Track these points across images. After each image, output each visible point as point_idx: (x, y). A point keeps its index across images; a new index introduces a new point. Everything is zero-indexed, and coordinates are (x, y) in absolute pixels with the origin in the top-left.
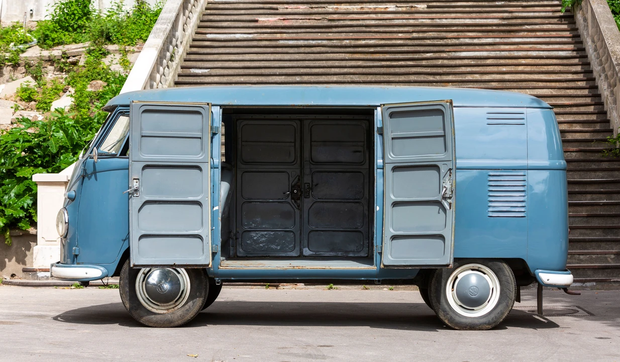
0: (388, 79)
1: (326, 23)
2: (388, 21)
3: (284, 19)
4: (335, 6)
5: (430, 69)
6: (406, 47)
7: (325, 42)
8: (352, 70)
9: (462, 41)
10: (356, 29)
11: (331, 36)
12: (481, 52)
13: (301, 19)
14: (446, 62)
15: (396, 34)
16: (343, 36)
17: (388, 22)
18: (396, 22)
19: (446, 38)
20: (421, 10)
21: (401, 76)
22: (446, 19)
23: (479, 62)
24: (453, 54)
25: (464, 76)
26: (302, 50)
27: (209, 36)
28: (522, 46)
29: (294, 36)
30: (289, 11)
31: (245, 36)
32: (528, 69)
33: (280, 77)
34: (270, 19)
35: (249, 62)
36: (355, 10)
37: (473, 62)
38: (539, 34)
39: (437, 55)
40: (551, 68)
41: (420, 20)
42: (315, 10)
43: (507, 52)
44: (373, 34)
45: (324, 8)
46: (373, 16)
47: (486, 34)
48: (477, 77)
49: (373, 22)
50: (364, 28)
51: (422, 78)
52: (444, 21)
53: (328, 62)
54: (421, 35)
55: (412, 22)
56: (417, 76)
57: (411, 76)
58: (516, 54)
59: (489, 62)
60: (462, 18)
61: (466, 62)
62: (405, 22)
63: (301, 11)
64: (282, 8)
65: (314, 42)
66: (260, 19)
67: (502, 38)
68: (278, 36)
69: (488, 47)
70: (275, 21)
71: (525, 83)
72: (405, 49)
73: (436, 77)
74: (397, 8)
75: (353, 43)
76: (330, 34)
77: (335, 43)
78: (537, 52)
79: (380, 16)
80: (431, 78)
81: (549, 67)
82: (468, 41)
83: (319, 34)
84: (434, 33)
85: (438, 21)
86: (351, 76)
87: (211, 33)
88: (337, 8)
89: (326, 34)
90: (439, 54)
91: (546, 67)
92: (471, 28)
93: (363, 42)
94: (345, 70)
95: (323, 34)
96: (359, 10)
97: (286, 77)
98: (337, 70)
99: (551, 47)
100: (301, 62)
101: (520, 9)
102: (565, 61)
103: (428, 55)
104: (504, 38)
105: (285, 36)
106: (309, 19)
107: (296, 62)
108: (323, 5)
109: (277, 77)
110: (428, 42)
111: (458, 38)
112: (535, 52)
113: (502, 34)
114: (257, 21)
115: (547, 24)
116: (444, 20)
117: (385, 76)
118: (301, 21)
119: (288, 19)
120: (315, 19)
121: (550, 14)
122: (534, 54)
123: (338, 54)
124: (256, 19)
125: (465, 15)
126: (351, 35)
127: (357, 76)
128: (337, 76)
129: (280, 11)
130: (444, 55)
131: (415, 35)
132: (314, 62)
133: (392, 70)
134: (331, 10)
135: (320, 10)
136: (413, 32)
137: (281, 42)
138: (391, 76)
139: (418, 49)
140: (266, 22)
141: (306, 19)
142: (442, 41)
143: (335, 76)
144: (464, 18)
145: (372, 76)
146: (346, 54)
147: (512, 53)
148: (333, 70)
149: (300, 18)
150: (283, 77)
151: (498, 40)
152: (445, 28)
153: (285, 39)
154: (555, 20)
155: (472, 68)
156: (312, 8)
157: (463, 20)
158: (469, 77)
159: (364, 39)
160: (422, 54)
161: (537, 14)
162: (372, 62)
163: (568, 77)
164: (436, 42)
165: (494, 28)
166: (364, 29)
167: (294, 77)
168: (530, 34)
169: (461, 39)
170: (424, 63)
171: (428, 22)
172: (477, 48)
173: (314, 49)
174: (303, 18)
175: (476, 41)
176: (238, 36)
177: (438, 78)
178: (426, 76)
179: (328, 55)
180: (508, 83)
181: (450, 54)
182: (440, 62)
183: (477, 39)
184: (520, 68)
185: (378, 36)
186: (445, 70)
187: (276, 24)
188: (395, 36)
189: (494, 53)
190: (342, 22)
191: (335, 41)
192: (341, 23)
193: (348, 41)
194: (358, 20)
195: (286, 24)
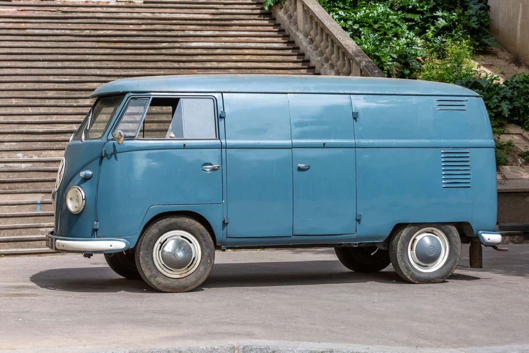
0: (139, 66)
1: (60, 15)
2: (115, 14)
3: (22, 10)
6: (141, 38)
7: (68, 32)
8: (104, 57)
9: (187, 33)
10: (89, 21)
12: (209, 43)
13: (38, 11)
14: (182, 51)
15: (128, 26)
16: (81, 26)
18: (122, 15)
19: (174, 30)
20: (138, 5)
21: (150, 63)
22: (165, 13)
23: (210, 52)
24: (185, 45)
25: (204, 63)
26: (50, 38)
28: (239, 38)
29: (37, 25)
30: (22, 2)
32: (254, 58)
33: (44, 63)
34: (9, 10)
35: (8, 49)
36: (82, 4)
37: (205, 52)
38: (248, 28)
39: (171, 45)
40: (273, 58)
41: (142, 14)
43: (230, 44)
46: (99, 9)
47: (204, 27)
48: (215, 65)
49: (101, 15)
50: (96, 20)
51: (168, 65)
52: (163, 16)
53: (80, 49)
54: (149, 27)
55: (135, 15)
56: (164, 63)
57: (158, 63)
58: (238, 45)
59: (218, 51)
60: (178, 13)
61: (199, 51)
62: (129, 15)
63: (33, 3)
67: (220, 31)
68: (23, 25)
69: (211, 39)
70: (14, 12)
71: (258, 70)
73: (180, 64)
74: (117, 3)
76: (69, 25)
78: (255, 44)
79: (105, 9)
80: (176, 65)
81: (271, 56)
82: (191, 33)
83: (60, 24)
85: (158, 15)
86: (107, 62)
88: (65, 1)
89: (66, 24)
91: (268, 57)
92: (188, 22)
94: (98, 57)
95: (63, 25)
96: (85, 4)
97: (49, 63)
99: (263, 39)
100: (56, 49)
101: (222, 6)
102: (281, 52)
103: (164, 45)
104: (222, 31)
105: (28, 25)
106: (45, 11)
107: (51, 49)
109: (41, 63)
111: (183, 30)
112: (253, 44)
113: (217, 28)
115: (252, 20)
116: (163, 14)
117: (136, 63)
118: (37, 12)
119: (26, 10)
120: (50, 11)
121: (250, 11)
122: (253, 45)
123: (85, 43)
125: (179, 11)
127: (112, 62)
128: (95, 62)
129: (14, 3)
130: (177, 45)
131: (144, 26)
132: (67, 49)
133: (139, 58)
134: (60, 3)
135: (49, 3)
137: (29, 31)
139: (153, 39)
140: (5, 12)
141: (42, 11)
142: (169, 32)
143: (93, 63)
144: (180, 13)
145: (125, 62)
146: (92, 43)
147: (234, 44)
148: (87, 57)
149: (37, 9)
150: (46, 62)
151: (217, 33)
152: (166, 21)
153: (32, 27)
154: (256, 17)
155: (207, 56)
157: (179, 14)
158: (208, 65)
159: (103, 30)
160: (159, 44)
161: (239, 11)
162: (118, 50)
163: (290, 65)
165: (208, 22)
167: (56, 63)
168: (240, 27)
169: (186, 32)
170: (164, 51)
171: (150, 15)
172: (202, 39)
173: (61, 38)
174: (40, 9)
175: (199, 33)
177: (182, 65)
178: (171, 63)
179: (78, 43)
180: (244, 70)
181: (182, 44)
183: (199, 32)
184: (248, 57)
185: (112, 27)
187: (14, 15)
188: (126, 27)
189: (219, 43)
190: (74, 14)
191: (76, 31)
193: (88, 31)
194: (89, 12)
195: (24, 14)
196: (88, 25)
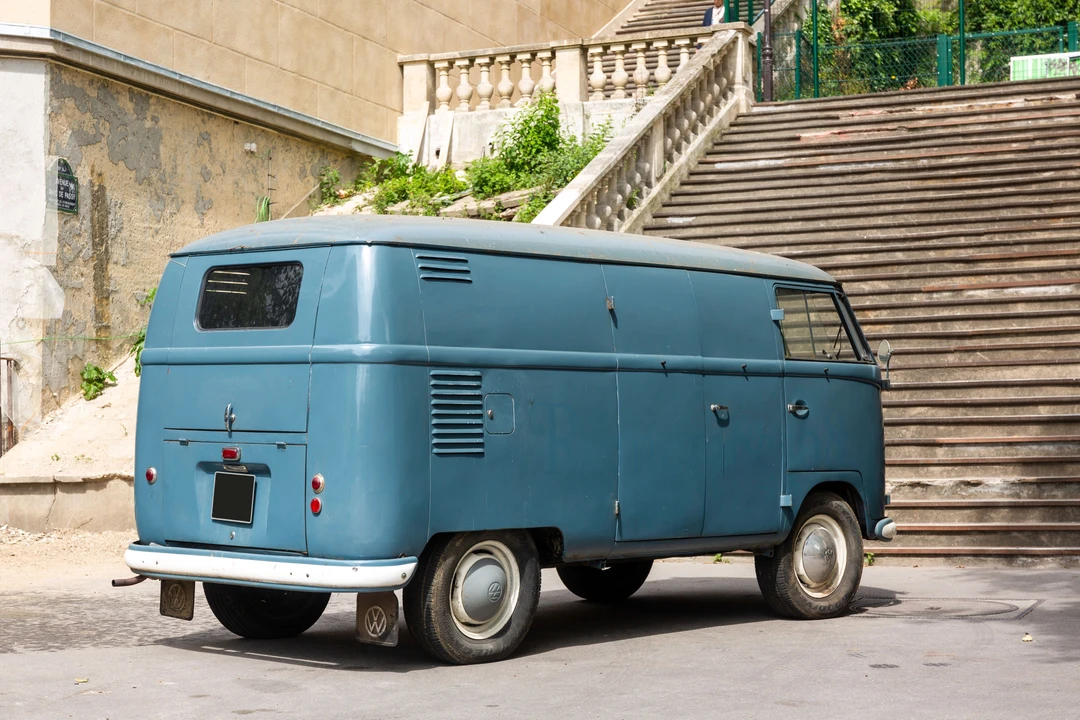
0: (962, 218)
1: (904, 134)
2: (1004, 124)
3: (839, 133)
4: (927, 107)
5: (1038, 197)
7: (890, 165)
8: (912, 207)
11: (903, 154)
13: (866, 131)
15: (1009, 144)
17: (1004, 126)
18: (1018, 125)
20: (1066, 102)
21: (985, 212)
26: (850, 179)
27: (719, 167)
29: (845, 158)
30: (856, 119)
31: (772, 163)
34: (821, 134)
36: (960, 111)
39: (1061, 174)
42: (897, 115)
44: (971, 147)
45: (910, 110)
46: (984, 118)
49: (980, 128)
51: (1020, 213)
53: (879, 195)
54: (1049, 143)
55: (1042, 123)
62: (1031, 124)
63: (874, 118)
64: (844, 116)
65: (871, 166)
66: (803, 135)
68: (823, 159)
70: (827, 137)
72: (1014, 167)
74: (1027, 102)
75: (934, 162)
76: (901, 151)
77: (905, 164)
79: (994, 117)
80: (1034, 212)
83: (885, 153)
84: (1069, 139)
86: (906, 216)
87: (721, 162)
88: (931, 110)
89: (897, 152)
90: (1064, 172)
93: (950, 161)
94: (901, 207)
95: (890, 153)
96: (966, 110)
97: (805, 222)
98: (888, 208)
105: (832, 159)
106: (879, 130)
107: (829, 199)
108: (908, 107)
110: (1056, 153)
114: (798, 139)
117: (960, 214)
118: (865, 134)
119: (846, 133)
120: (888, 130)
123: (900, 182)
124: (797, 135)
126: (935, 152)
127: (914, 215)
128: (883, 217)
129: (843, 120)
131: (1038, 144)
134: (921, 113)
135: (904, 115)
136: (1035, 139)
137: (822, 169)
138: (968, 213)
139: (1035, 166)
140: (812, 139)
141: (874, 130)
143: (880, 218)
149: (865, 129)
153: (829, 163)
156: (891, 112)
159: (952, 156)
164: (1068, 153)
166: (961, 140)
167: (816, 223)
170: (1034, 188)
174: (870, 129)
176: (761, 164)
177: (1047, 211)
178: (1026, 210)
179: (885, 184)
182: (1060, 185)
185: (979, 149)
186: (1063, 198)
187: (826, 141)
188: (1005, 147)
190: (929, 130)
191: (904, 162)
192: (929, 132)
193: (925, 161)
194: (956, 126)
195: (843, 139)
196: (935, 149)
